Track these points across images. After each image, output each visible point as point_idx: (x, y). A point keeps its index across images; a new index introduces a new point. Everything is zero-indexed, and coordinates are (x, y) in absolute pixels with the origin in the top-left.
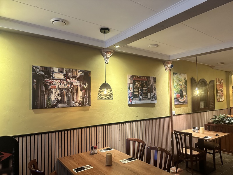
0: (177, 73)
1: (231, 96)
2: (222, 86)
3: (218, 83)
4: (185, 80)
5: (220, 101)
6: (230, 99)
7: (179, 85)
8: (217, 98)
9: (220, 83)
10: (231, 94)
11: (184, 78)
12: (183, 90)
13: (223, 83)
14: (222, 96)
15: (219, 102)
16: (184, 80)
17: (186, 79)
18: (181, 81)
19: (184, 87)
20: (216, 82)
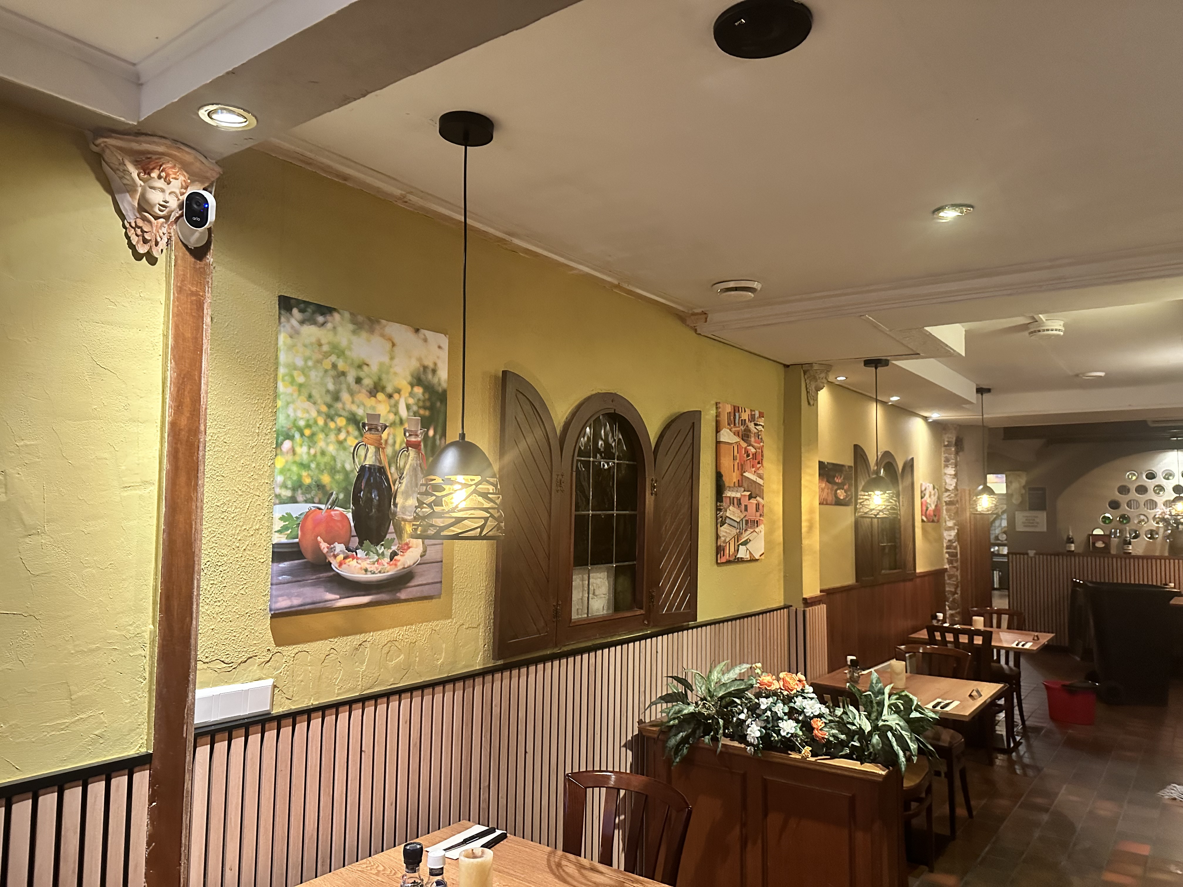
0: (326, 310)
1: (811, 528)
2: (757, 459)
3: (727, 436)
4: (428, 388)
5: (741, 561)
6: (805, 542)
7: (353, 420)
8: (718, 537)
9: (745, 436)
10: (811, 511)
11: (414, 364)
12: (392, 472)
13: (763, 435)
14: (756, 523)
15: (729, 562)
16: (418, 380)
17: (443, 374)
18: (376, 389)
19: (409, 444)
20: (718, 431)
